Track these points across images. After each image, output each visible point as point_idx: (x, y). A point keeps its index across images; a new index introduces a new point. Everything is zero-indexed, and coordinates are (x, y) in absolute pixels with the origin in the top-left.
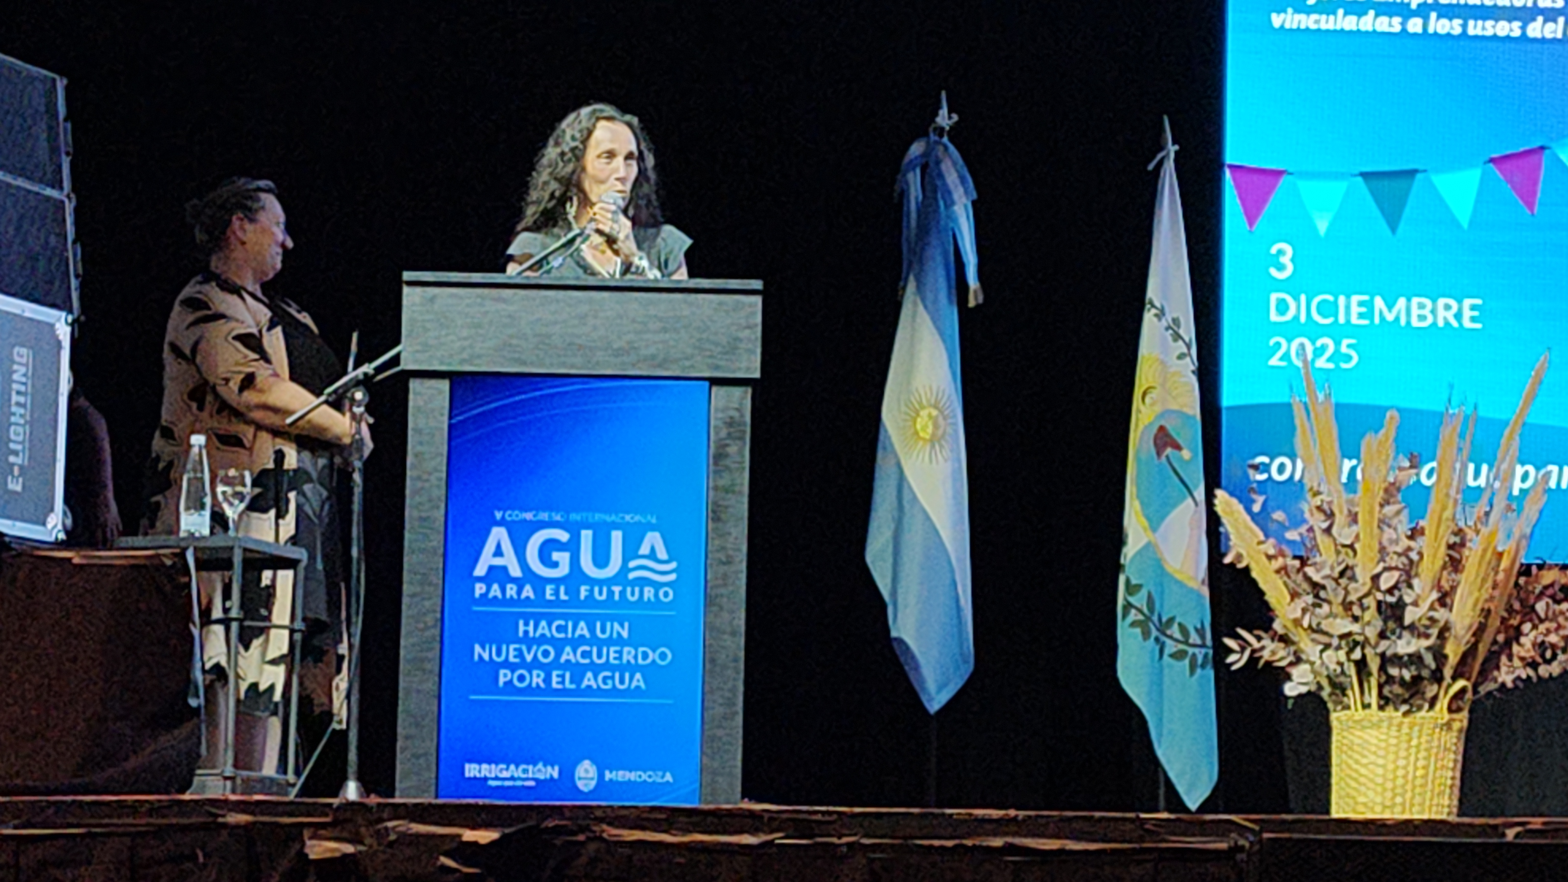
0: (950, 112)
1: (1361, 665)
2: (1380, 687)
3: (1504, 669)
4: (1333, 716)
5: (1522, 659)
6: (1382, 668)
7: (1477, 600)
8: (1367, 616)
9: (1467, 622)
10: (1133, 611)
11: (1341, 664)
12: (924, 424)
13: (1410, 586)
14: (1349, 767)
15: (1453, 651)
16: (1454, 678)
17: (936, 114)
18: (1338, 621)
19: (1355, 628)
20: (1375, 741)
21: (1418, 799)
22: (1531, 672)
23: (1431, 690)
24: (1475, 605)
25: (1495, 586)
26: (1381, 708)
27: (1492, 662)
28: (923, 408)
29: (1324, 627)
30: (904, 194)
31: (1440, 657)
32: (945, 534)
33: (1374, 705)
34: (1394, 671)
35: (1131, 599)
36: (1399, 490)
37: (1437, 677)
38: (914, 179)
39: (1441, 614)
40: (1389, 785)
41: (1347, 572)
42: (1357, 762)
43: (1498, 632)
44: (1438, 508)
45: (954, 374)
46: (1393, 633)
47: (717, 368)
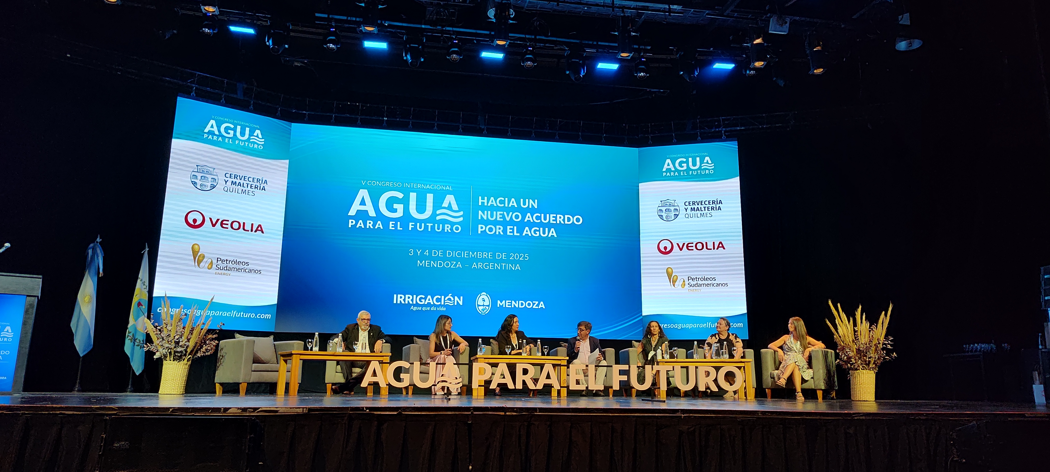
0: (100, 239)
1: (170, 353)
2: (174, 357)
3: (199, 353)
4: (164, 362)
5: (203, 352)
6: (174, 353)
7: (195, 341)
8: (172, 344)
9: (192, 345)
10: (129, 337)
11: (166, 352)
12: (87, 299)
13: (182, 338)
14: (166, 372)
15: (189, 350)
16: (189, 355)
17: (97, 239)
18: (166, 344)
19: (170, 345)
20: (171, 367)
21: (179, 378)
22: (204, 354)
23: (184, 358)
24: (194, 342)
25: (199, 338)
26: (173, 361)
27: (197, 352)
28: (87, 296)
29: (163, 345)
30: (88, 254)
31: (186, 351)
32: (89, 321)
33: (172, 360)
34: (177, 354)
35: (129, 334)
36: (182, 320)
37: (185, 355)
38: (90, 252)
39: (187, 343)
40: (173, 375)
41: (169, 336)
42: (167, 371)
43: (199, 346)
44: (189, 324)
45: (95, 290)
46: (177, 347)
47: (29, 293)
